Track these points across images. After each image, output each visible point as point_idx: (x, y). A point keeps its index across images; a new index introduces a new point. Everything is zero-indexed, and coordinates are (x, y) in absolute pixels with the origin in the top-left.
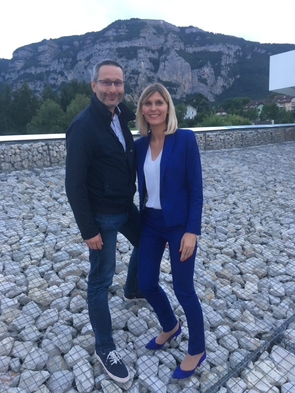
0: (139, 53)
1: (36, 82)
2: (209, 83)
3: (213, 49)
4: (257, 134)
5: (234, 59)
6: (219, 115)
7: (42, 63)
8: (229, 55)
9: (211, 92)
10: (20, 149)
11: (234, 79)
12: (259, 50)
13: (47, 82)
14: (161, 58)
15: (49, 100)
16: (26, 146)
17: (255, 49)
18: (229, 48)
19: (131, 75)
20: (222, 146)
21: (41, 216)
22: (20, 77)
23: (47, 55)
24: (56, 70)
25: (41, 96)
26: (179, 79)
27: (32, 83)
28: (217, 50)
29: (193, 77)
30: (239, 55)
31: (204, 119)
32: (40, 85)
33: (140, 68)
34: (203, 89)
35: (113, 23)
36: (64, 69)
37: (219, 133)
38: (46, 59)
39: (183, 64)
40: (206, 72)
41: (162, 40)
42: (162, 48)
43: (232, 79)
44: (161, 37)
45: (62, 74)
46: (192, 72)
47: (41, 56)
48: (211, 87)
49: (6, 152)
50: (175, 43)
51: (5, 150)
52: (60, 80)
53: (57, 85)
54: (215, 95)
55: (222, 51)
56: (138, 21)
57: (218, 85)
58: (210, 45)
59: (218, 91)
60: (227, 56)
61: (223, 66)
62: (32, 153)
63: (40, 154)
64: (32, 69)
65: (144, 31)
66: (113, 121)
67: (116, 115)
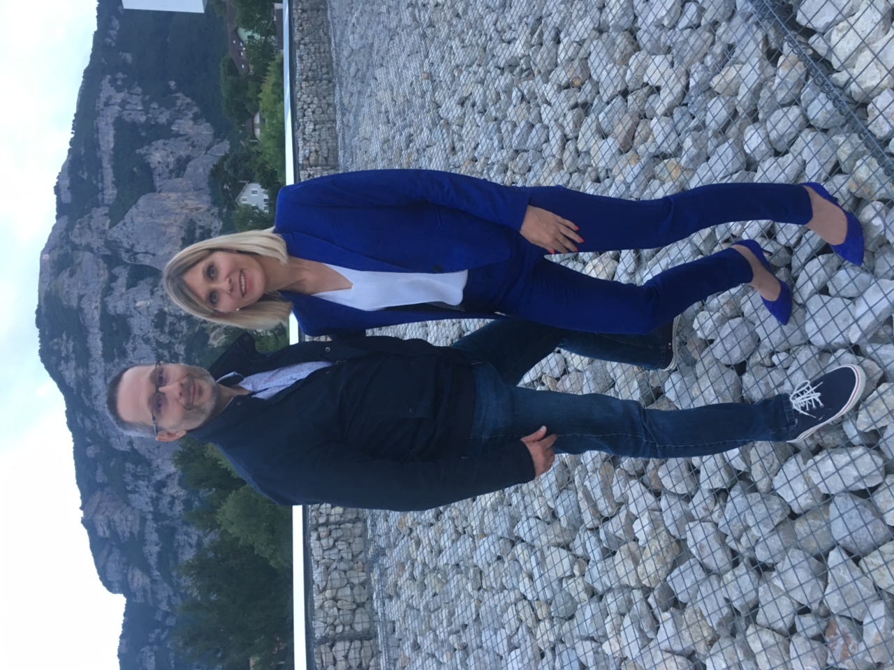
0: (115, 311)
1: (179, 543)
2: (188, 152)
3: (108, 139)
4: (305, 45)
5: (132, 91)
6: (261, 131)
7: (136, 529)
8: (124, 104)
9: (208, 149)
10: (325, 589)
11: (178, 95)
12: (113, 33)
13: (178, 518)
14: (128, 262)
15: (218, 517)
16: (317, 575)
17: (110, 44)
18: (107, 104)
19: (167, 330)
20: (329, 129)
21: (475, 549)
22: (167, 577)
23: (116, 517)
24: (151, 498)
25: (209, 533)
26: (175, 221)
27: (180, 552)
28: (112, 132)
29: (173, 190)
30: (124, 80)
31: (269, 167)
32: (185, 534)
33: (151, 309)
34: (201, 166)
35: (47, 368)
36: (149, 481)
37: (299, 133)
38: (126, 520)
39: (141, 210)
40: (162, 157)
41: (86, 258)
42: (105, 258)
43: (178, 98)
44: (79, 260)
45: (160, 486)
46: (160, 192)
47: (120, 532)
48: (197, 148)
49: (330, 620)
50: (93, 227)
51: (326, 623)
52: (174, 491)
53: (185, 497)
54: (215, 138)
55: (113, 120)
56: (43, 310)
57: (191, 132)
58: (99, 146)
59: (205, 132)
60: (124, 109)
61: (148, 118)
62: (333, 562)
63: (336, 544)
64: (150, 551)
65: (66, 298)
66: (256, 391)
67: (241, 384)
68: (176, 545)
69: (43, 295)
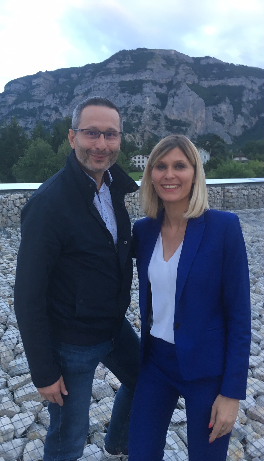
0: (144, 87)
1: (28, 119)
2: (226, 123)
3: (233, 82)
5: (259, 95)
6: (237, 161)
7: (36, 98)
8: (252, 90)
9: (228, 133)
11: (257, 118)
13: (40, 118)
14: (169, 93)
15: (39, 139)
18: (252, 82)
19: (134, 113)
22: (12, 113)
23: (41, 88)
24: (51, 105)
25: (32, 134)
26: (190, 117)
27: (23, 119)
28: (237, 84)
29: (206, 115)
31: (219, 165)
32: (32, 122)
33: (145, 105)
34: (218, 130)
35: (117, 54)
36: (59, 104)
38: (40, 93)
39: (196, 99)
40: (224, 110)
41: (172, 72)
42: (172, 82)
43: (255, 118)
44: (171, 69)
45: (56, 110)
46: (205, 109)
47: (34, 90)
48: (228, 128)
50: (188, 76)
52: (53, 116)
53: (50, 122)
54: (234, 136)
55: (244, 85)
56: (145, 52)
57: (237, 124)
58: (230, 78)
59: (237, 132)
60: (249, 91)
61: (244, 102)
62: (7, 206)
63: (17, 207)
64: (24, 105)
65: (152, 63)
66: (99, 194)
67: (104, 185)
68: (27, 117)
69: (153, 51)
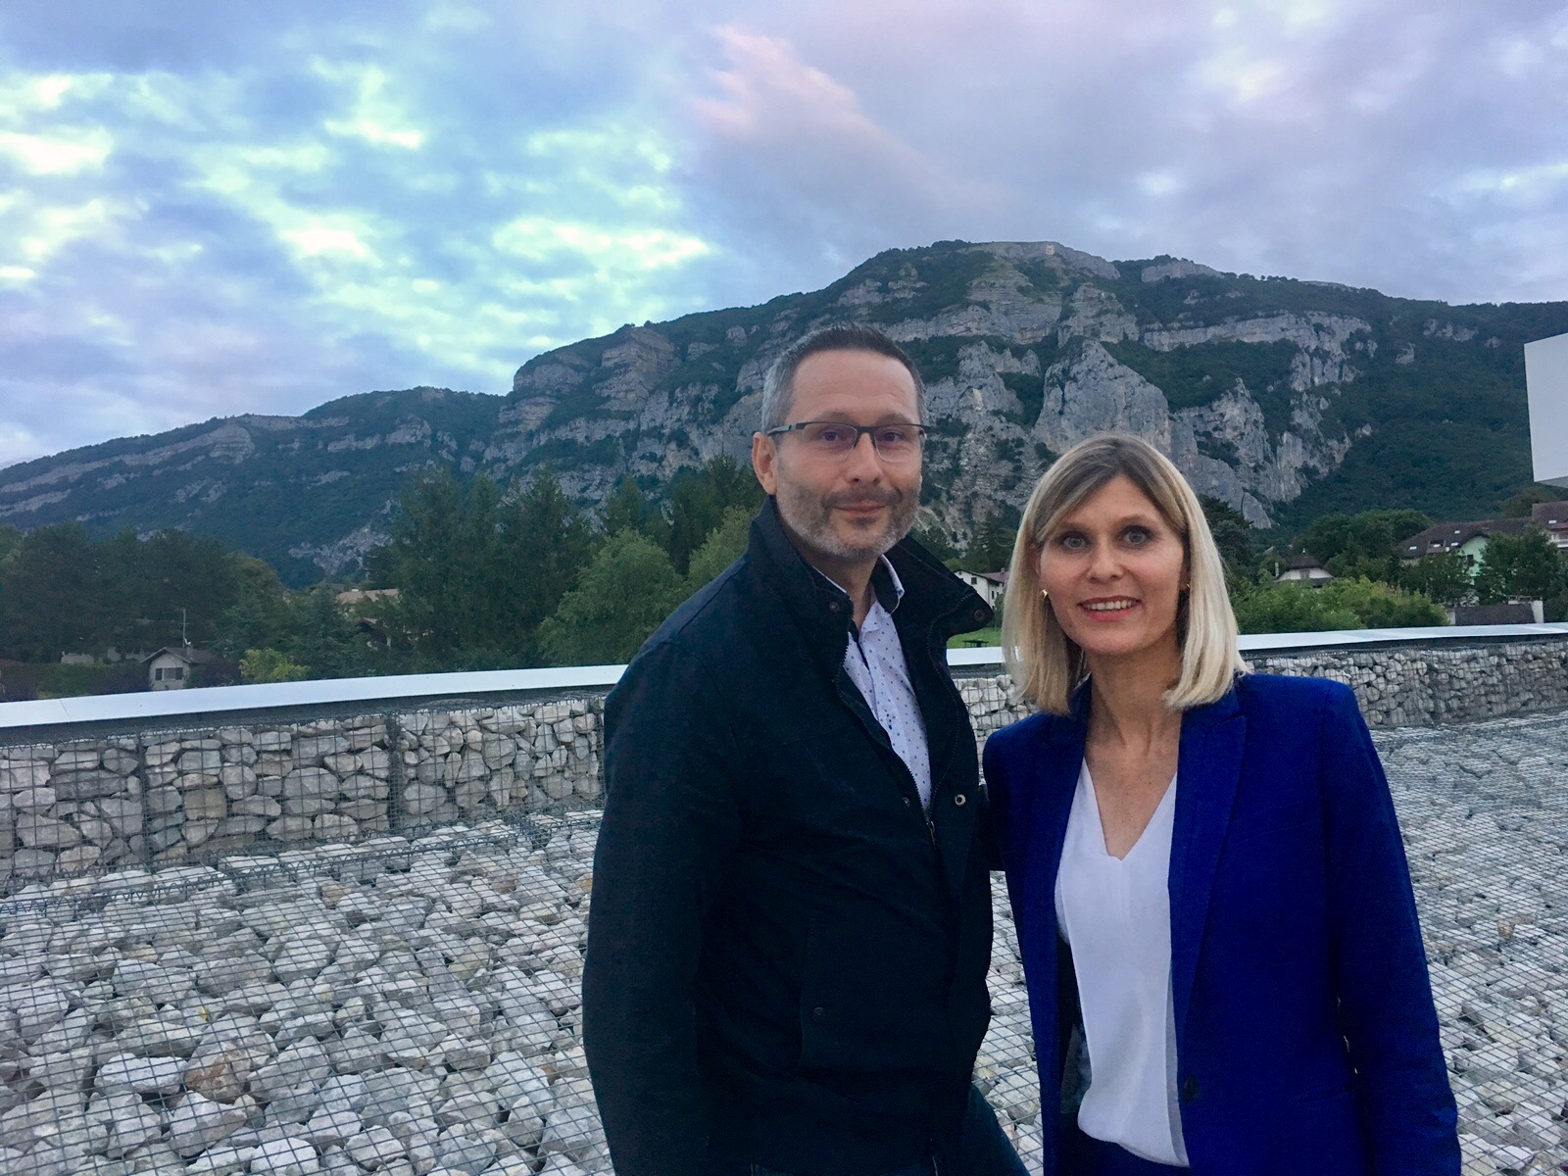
0: (964, 358)
1: (588, 471)
2: (1245, 461)
3: (1256, 333)
5: (1345, 367)
6: (1298, 582)
7: (614, 406)
8: (1322, 355)
9: (1255, 493)
10: (483, 729)
11: (1347, 440)
12: (1449, 332)
13: (627, 469)
14: (1048, 375)
15: (626, 531)
16: (511, 714)
17: (1428, 329)
18: (1318, 328)
19: (934, 439)
22: (532, 458)
23: (632, 375)
24: (662, 427)
25: (602, 518)
27: (575, 474)
28: (1270, 339)
29: (1175, 437)
30: (1364, 353)
32: (602, 480)
33: (969, 412)
34: (1220, 483)
35: (869, 263)
36: (688, 422)
38: (628, 391)
39: (1137, 390)
40: (1232, 419)
41: (1052, 310)
42: (1052, 340)
43: (1341, 441)
44: (1047, 299)
45: (680, 439)
46: (1171, 418)
47: (610, 381)
48: (1253, 474)
49: (428, 740)
50: (1103, 318)
51: (424, 734)
52: (671, 460)
53: (661, 478)
54: (1274, 503)
55: (1292, 339)
56: (963, 251)
57: (1282, 464)
58: (1244, 319)
59: (1283, 488)
60: (1312, 356)
61: (1299, 394)
62: (530, 742)
63: (563, 747)
64: (577, 428)
65: (983, 284)
66: (862, 638)
67: (877, 607)
68: (586, 467)
69: (987, 249)
